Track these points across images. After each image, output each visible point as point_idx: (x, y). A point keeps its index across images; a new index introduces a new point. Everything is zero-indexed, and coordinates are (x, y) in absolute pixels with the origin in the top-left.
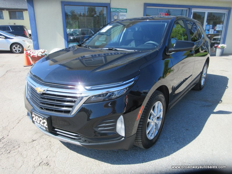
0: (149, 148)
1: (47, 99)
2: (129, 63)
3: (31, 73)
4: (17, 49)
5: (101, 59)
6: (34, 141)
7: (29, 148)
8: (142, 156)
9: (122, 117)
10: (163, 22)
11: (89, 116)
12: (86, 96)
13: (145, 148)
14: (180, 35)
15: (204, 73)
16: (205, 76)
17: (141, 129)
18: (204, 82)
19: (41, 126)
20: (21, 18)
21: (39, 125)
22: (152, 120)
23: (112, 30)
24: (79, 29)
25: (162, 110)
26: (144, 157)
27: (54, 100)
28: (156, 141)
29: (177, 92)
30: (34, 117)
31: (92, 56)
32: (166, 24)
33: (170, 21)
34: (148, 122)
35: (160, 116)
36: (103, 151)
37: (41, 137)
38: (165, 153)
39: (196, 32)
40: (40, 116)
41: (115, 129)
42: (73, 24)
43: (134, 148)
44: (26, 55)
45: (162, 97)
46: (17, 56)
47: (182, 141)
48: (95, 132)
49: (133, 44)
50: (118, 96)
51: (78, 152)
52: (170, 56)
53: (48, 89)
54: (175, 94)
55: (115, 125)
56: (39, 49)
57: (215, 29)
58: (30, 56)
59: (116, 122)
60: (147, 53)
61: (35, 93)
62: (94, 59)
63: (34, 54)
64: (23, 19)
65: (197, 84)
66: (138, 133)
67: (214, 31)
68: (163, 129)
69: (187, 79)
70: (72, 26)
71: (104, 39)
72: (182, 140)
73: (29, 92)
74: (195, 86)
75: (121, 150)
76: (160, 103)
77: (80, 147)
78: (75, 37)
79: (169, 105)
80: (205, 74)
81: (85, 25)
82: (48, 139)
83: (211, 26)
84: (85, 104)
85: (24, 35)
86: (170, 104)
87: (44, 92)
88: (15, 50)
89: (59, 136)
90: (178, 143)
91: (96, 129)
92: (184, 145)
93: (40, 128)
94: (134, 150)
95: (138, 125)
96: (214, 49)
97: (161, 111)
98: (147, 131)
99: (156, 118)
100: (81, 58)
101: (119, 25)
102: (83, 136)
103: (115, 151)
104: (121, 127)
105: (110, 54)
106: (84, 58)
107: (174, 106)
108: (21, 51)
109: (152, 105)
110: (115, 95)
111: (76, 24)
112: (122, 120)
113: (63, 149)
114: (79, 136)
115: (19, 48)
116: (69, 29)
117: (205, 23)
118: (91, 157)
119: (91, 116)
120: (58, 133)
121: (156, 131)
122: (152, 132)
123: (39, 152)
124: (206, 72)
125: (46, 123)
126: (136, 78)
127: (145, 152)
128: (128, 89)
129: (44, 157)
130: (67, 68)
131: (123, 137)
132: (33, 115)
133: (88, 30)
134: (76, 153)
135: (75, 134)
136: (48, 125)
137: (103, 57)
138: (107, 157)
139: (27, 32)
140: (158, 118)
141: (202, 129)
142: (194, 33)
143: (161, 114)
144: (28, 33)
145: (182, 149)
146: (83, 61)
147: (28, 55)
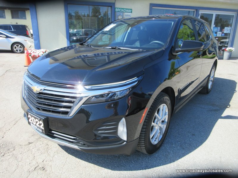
0: (153, 153)
1: (45, 99)
2: (133, 62)
3: (28, 71)
4: (18, 48)
5: (105, 58)
6: (31, 144)
7: (25, 151)
8: (145, 162)
9: (124, 119)
10: (169, 20)
11: (88, 118)
12: (86, 96)
13: (148, 153)
14: (186, 36)
15: (212, 75)
16: (212, 79)
17: (144, 133)
18: (211, 86)
19: (38, 127)
20: (24, 18)
21: (35, 126)
22: (157, 123)
23: (116, 29)
24: (82, 29)
25: (167, 113)
26: (147, 163)
27: (52, 100)
28: (161, 146)
29: (183, 94)
30: (30, 118)
31: (95, 55)
32: (173, 23)
33: (177, 20)
34: (152, 126)
35: (165, 119)
36: (103, 155)
37: (37, 140)
38: (169, 160)
39: (204, 33)
40: (36, 117)
41: (116, 132)
42: (77, 25)
43: (136, 153)
44: (26, 54)
45: (167, 99)
46: (18, 56)
47: (188, 147)
48: (95, 135)
49: (138, 44)
50: (121, 97)
51: (76, 156)
52: (177, 56)
53: (45, 88)
54: (180, 97)
55: (116, 129)
56: (40, 49)
57: (223, 31)
58: (31, 56)
59: (117, 125)
60: (152, 52)
61: (32, 93)
62: (96, 59)
63: (35, 54)
64: (26, 19)
65: (204, 87)
66: (141, 137)
67: (222, 33)
68: (167, 134)
69: (193, 82)
70: (75, 26)
71: (108, 39)
72: (188, 145)
73: (25, 92)
74: (203, 89)
75: (123, 155)
76: (166, 106)
77: (79, 151)
78: (78, 38)
79: (174, 108)
80: (212, 77)
81: (89, 25)
82: (45, 142)
83: (219, 28)
84: (84, 104)
85: (26, 35)
86: (176, 107)
87: (41, 91)
88: (16, 49)
89: (56, 139)
90: (183, 149)
91: (95, 132)
92: (191, 152)
93: (36, 130)
94: (137, 155)
95: (141, 129)
96: (222, 52)
97: (166, 115)
98: (150, 135)
99: (161, 121)
100: (83, 57)
101: (124, 24)
102: (82, 139)
103: (117, 157)
104: (123, 131)
105: (113, 53)
106: (86, 57)
107: (180, 110)
108: (22, 51)
109: (157, 108)
110: (118, 96)
111: (79, 25)
112: (124, 122)
113: (61, 153)
114: (78, 139)
115: (21, 47)
116: (73, 29)
117: (213, 25)
118: (90, 162)
119: (90, 117)
120: (55, 135)
121: (160, 136)
122: (156, 137)
123: (35, 155)
124: (214, 75)
125: (42, 125)
126: (140, 78)
127: (148, 158)
128: (131, 89)
129: (40, 161)
130: (68, 67)
131: (125, 141)
132: (29, 116)
133: (92, 31)
134: (74, 157)
135: (73, 137)
136: (44, 126)
137: (106, 57)
138: (108, 163)
139: (29, 31)
140: (163, 122)
141: (209, 135)
142: (201, 35)
143: (166, 118)
144: (31, 33)
145: (188, 155)
146: (85, 60)
147: (28, 54)
